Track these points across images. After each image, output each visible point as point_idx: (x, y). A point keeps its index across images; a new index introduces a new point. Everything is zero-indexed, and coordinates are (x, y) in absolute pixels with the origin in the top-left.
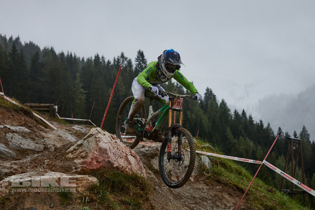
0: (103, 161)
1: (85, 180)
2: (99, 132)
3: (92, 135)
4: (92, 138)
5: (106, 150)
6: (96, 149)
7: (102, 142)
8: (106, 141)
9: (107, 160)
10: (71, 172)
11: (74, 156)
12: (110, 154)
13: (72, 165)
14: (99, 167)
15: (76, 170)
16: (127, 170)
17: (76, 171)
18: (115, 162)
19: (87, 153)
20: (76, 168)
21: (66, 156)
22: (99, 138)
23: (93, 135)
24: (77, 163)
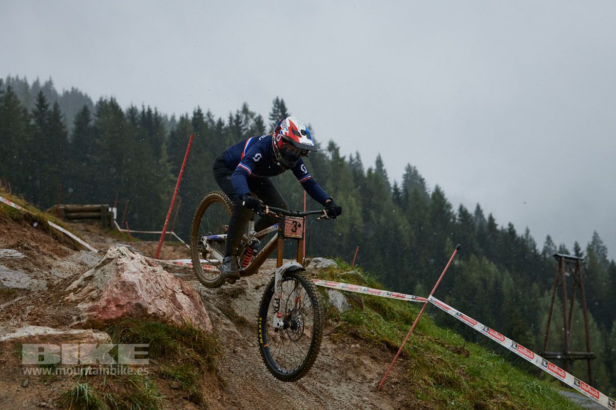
0: (128, 305)
1: (86, 338)
2: (123, 254)
3: (110, 260)
4: (111, 264)
5: (133, 285)
6: (115, 283)
7: (127, 271)
8: (135, 270)
9: (134, 302)
10: (70, 326)
11: (79, 298)
12: (140, 292)
13: (71, 314)
14: (120, 315)
15: (78, 322)
16: (173, 318)
17: (78, 324)
18: (151, 306)
19: (101, 291)
20: (79, 319)
21: (64, 298)
22: (121, 264)
23: (112, 259)
24: (81, 309)
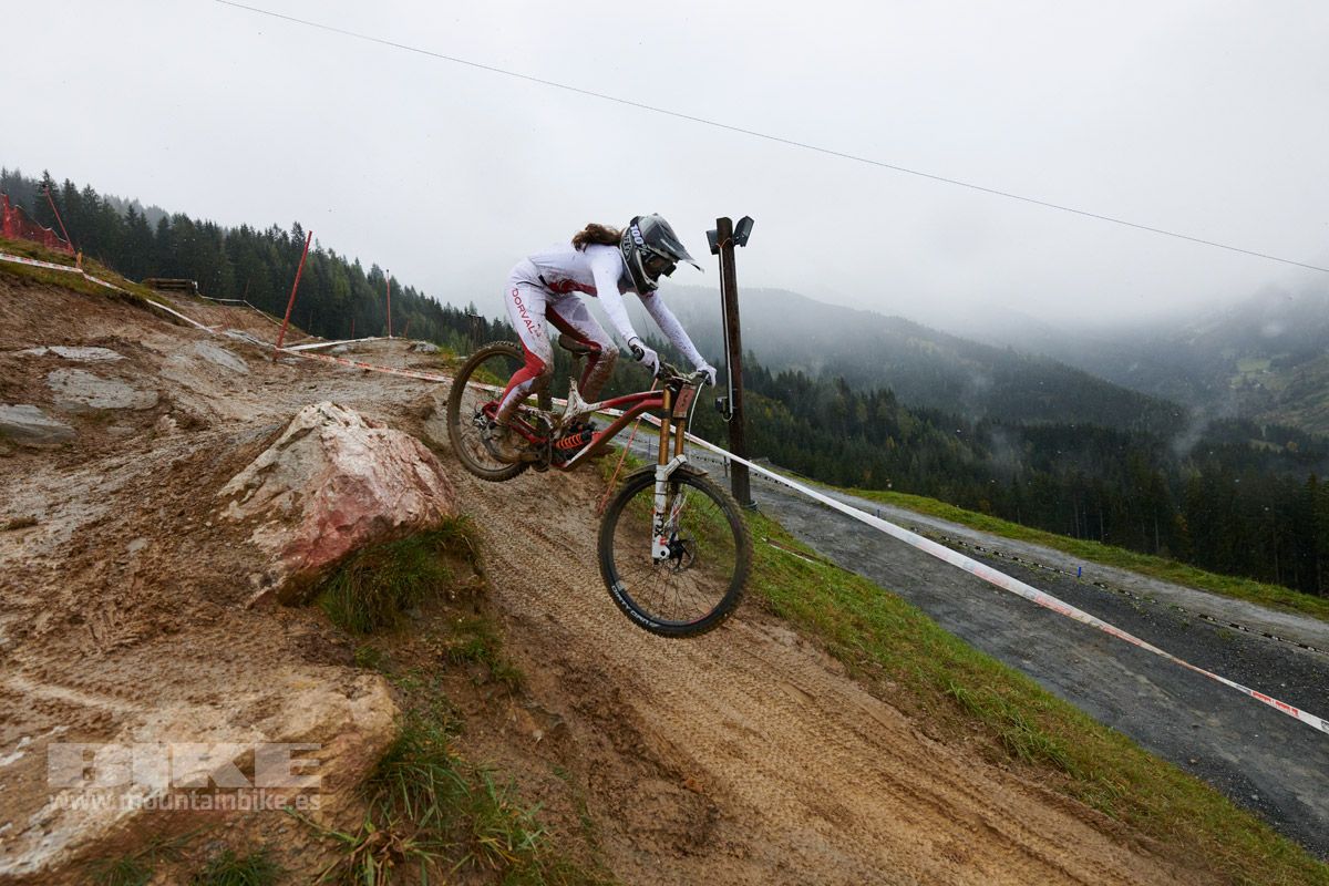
0: (361, 523)
2: (329, 418)
3: (306, 432)
4: (309, 439)
5: (363, 481)
6: (329, 482)
7: (346, 452)
8: (360, 449)
9: (372, 515)
10: (248, 603)
11: (251, 512)
12: (378, 493)
13: (247, 569)
14: (348, 546)
15: (267, 588)
16: (428, 518)
17: (267, 593)
18: (397, 511)
19: (297, 495)
20: (266, 581)
21: (216, 514)
22: (331, 438)
23: (312, 429)
24: (266, 551)
